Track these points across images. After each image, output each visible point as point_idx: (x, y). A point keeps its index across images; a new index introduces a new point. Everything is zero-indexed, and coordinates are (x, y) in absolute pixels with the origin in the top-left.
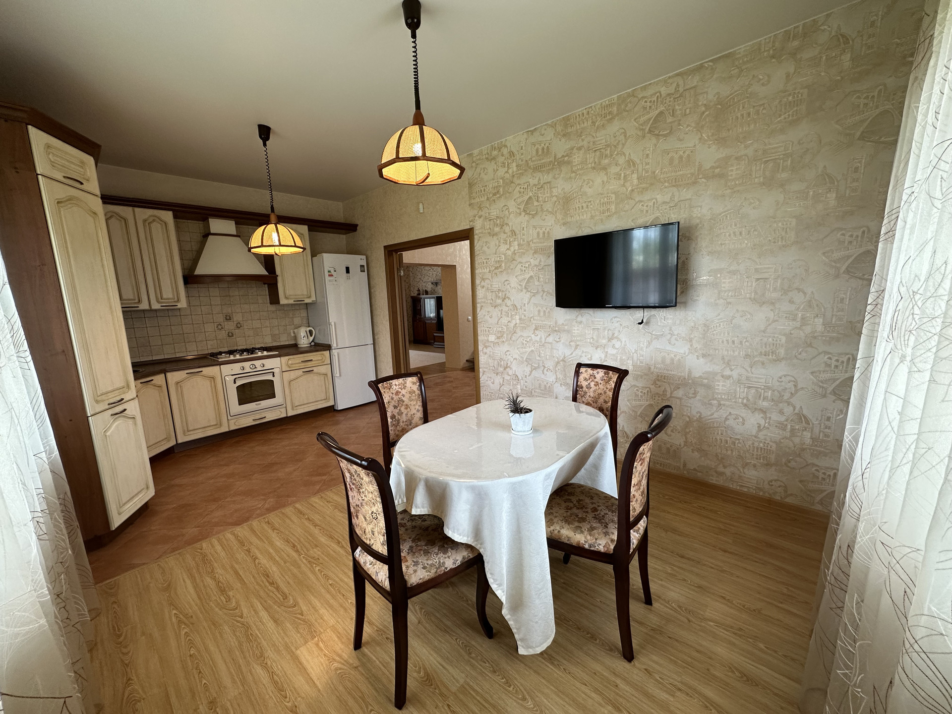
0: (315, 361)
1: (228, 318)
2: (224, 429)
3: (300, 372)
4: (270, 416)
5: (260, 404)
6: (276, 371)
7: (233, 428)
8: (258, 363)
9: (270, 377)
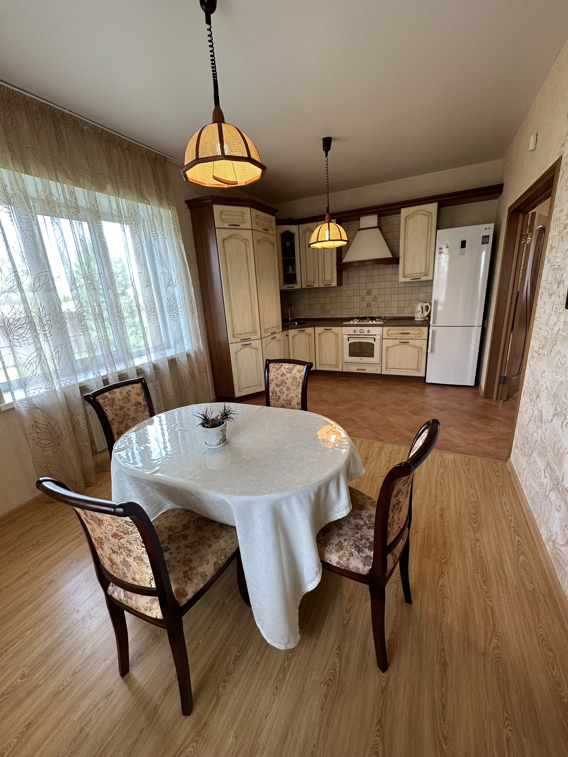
0: (411, 334)
1: (369, 293)
2: (340, 370)
3: (397, 342)
4: (370, 370)
5: (362, 359)
6: (378, 338)
7: (344, 370)
8: (365, 329)
9: (372, 341)
